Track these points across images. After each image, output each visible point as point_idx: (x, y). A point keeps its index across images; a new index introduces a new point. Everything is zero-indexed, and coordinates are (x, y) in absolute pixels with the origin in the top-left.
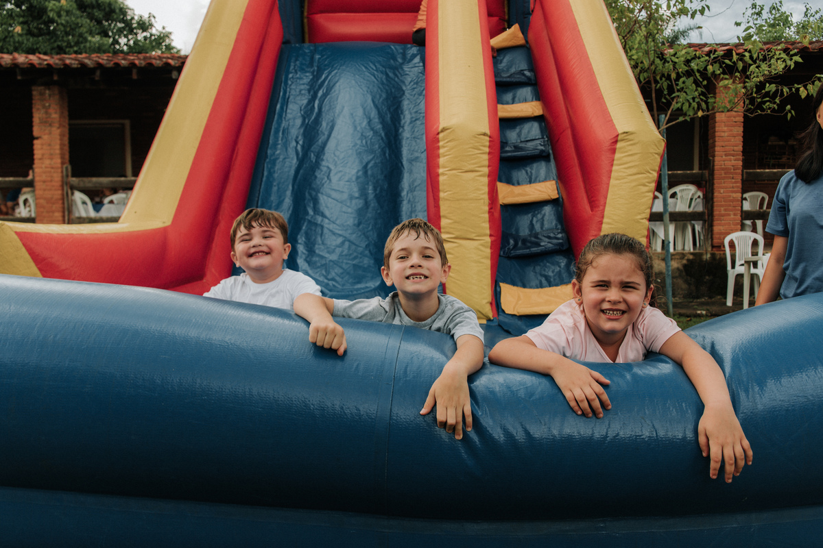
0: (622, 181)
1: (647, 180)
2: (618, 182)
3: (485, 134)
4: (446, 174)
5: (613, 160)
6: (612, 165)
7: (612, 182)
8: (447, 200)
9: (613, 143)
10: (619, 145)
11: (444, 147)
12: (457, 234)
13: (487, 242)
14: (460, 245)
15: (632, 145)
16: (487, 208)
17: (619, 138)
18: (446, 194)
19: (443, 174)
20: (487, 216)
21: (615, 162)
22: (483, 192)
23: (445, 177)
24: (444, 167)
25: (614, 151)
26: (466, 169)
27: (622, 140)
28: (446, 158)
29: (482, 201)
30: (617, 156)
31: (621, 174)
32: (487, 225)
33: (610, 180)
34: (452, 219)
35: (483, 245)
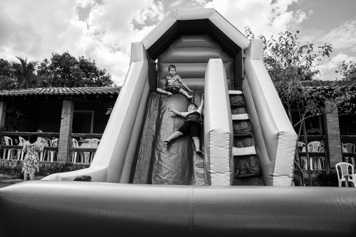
0: (282, 150)
1: (291, 150)
2: (280, 151)
3: (228, 133)
4: (213, 148)
5: (278, 142)
6: (277, 144)
7: (278, 151)
8: (213, 157)
9: (277, 135)
10: (280, 136)
11: (212, 137)
12: (217, 171)
13: (228, 174)
14: (218, 175)
15: (285, 137)
16: (228, 161)
17: (280, 134)
18: (212, 155)
19: (211, 147)
20: (228, 164)
21: (278, 143)
22: (227, 155)
23: (212, 149)
24: (212, 145)
25: (278, 139)
26: (220, 146)
27: (281, 135)
28: (213, 141)
29: (227, 158)
30: (279, 140)
31: (281, 148)
32: (229, 168)
33: (277, 150)
34: (215, 165)
35: (227, 175)
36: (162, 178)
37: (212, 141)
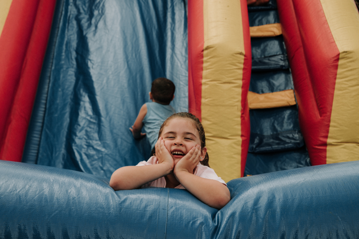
0: (344, 91)
2: (341, 92)
3: (241, 54)
4: (208, 84)
5: (336, 74)
6: (335, 79)
7: (336, 92)
8: (207, 105)
9: (335, 60)
10: (340, 62)
11: (207, 62)
12: (214, 133)
13: (238, 141)
14: (217, 143)
15: (351, 62)
16: (239, 114)
17: (341, 56)
18: (207, 100)
19: (205, 84)
20: (239, 120)
21: (338, 76)
22: (236, 100)
23: (207, 86)
24: (206, 78)
25: (336, 67)
26: (224, 81)
27: (343, 58)
28: (208, 71)
29: (236, 107)
30: (339, 71)
31: (343, 86)
32: (239, 127)
33: (334, 91)
34: (210, 121)
35: (235, 143)
36: (102, 152)
37: (207, 69)
